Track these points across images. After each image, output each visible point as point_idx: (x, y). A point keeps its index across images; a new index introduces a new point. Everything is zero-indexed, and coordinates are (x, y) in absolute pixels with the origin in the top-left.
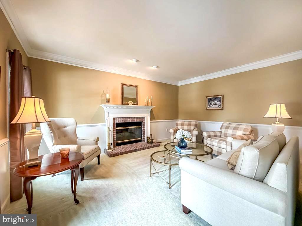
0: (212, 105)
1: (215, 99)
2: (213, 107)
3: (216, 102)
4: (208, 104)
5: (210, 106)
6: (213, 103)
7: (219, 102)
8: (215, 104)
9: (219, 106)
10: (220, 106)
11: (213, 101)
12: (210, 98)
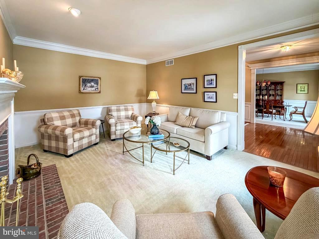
0: (87, 88)
1: (92, 81)
2: (89, 90)
3: (93, 84)
4: (82, 86)
5: (85, 88)
6: (89, 85)
7: (96, 84)
8: (92, 87)
9: (96, 89)
10: (98, 89)
11: (89, 82)
12: (86, 79)
